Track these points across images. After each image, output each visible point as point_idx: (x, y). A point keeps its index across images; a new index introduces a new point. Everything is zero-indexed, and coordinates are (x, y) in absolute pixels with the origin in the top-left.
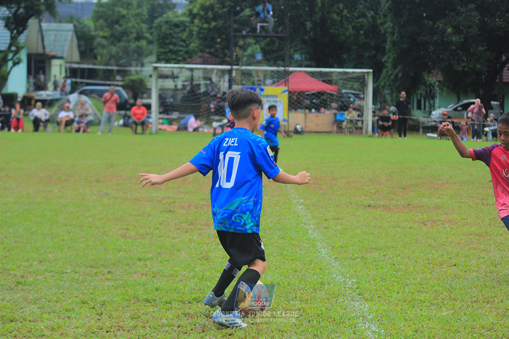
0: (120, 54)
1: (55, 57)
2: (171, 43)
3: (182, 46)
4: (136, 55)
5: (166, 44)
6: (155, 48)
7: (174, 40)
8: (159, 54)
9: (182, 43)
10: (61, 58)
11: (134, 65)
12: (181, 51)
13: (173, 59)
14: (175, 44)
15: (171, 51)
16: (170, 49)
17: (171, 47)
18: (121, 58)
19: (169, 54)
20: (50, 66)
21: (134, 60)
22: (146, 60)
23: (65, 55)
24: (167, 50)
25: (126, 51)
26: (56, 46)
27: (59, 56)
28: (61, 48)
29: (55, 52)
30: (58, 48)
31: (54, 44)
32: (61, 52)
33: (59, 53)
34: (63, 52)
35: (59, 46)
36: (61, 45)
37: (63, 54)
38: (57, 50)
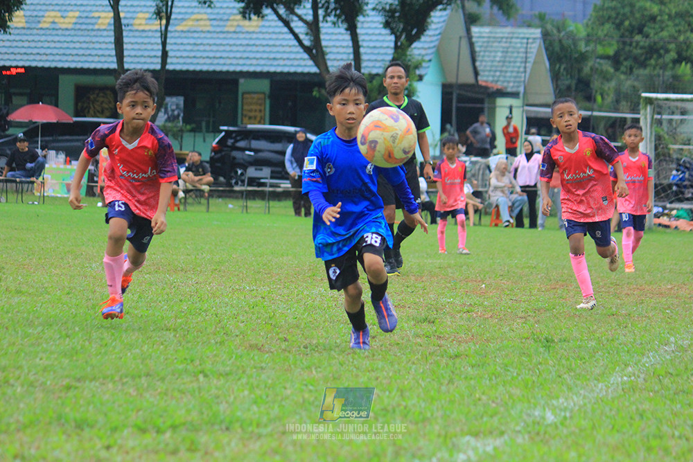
10: (514, 95)
20: (493, 109)
23: (521, 90)
26: (506, 72)
27: (509, 90)
28: (514, 74)
29: (504, 82)
30: (508, 74)
31: (503, 66)
32: (514, 82)
33: (511, 84)
34: (519, 82)
35: (512, 72)
36: (516, 69)
37: (518, 87)
38: (508, 79)
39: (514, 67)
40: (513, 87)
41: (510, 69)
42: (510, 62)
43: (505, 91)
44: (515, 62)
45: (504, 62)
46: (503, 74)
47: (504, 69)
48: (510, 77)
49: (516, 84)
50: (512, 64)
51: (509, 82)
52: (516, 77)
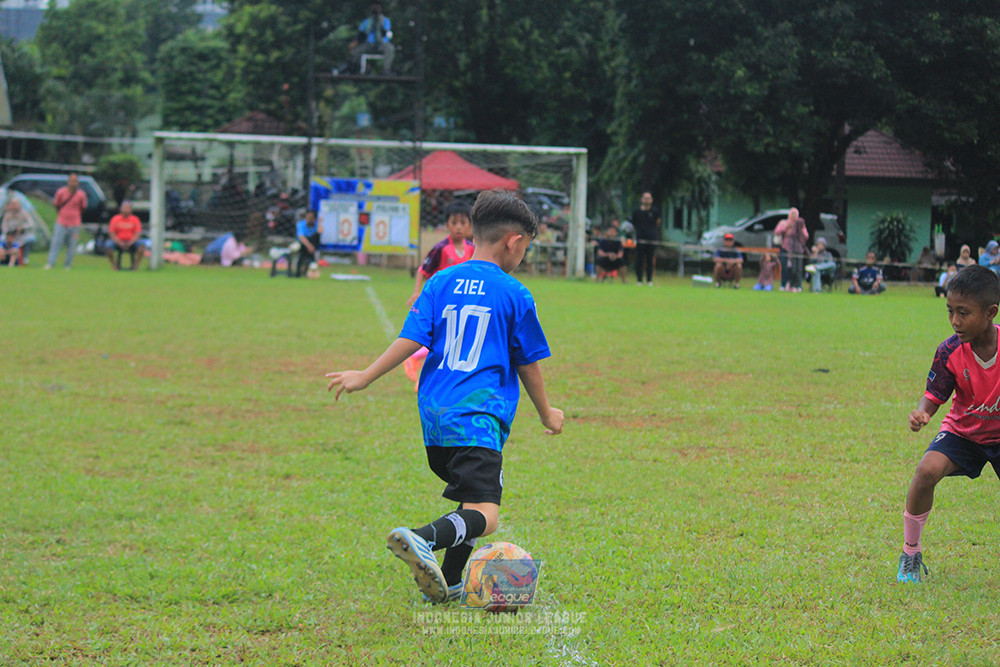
0: (92, 112)
2: (190, 92)
3: (213, 97)
4: (122, 114)
5: (181, 93)
6: (159, 101)
7: (197, 86)
8: (168, 112)
9: (212, 92)
11: (118, 133)
12: (210, 107)
13: (195, 123)
14: (199, 94)
15: (191, 108)
16: (189, 102)
17: (192, 99)
18: (93, 120)
19: (188, 114)
21: (117, 123)
22: (142, 125)
24: (183, 105)
25: (102, 106)
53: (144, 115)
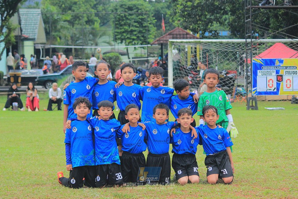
0: (77, 36)
1: (27, 39)
2: (125, 24)
3: (137, 27)
4: (91, 35)
5: (121, 25)
6: (110, 31)
7: (128, 21)
8: (116, 34)
9: (136, 24)
10: (33, 39)
11: (90, 44)
12: (135, 31)
13: (128, 38)
14: (129, 25)
15: (126, 31)
16: (125, 29)
17: (126, 27)
18: (78, 39)
19: (125, 34)
20: (23, 46)
21: (90, 40)
22: (100, 40)
23: (36, 37)
24: (123, 30)
25: (83, 33)
26: (28, 29)
27: (31, 37)
28: (32, 30)
29: (27, 34)
30: (29, 30)
31: (26, 27)
32: (32, 34)
33: (31, 35)
34: (34, 34)
35: (30, 29)
36: (32, 28)
37: (34, 36)
38: (29, 32)
39: (31, 27)
40: (32, 36)
41: (30, 28)
42: (29, 25)
43: (29, 38)
44: (31, 25)
45: (26, 25)
46: (26, 30)
47: (27, 28)
48: (30, 31)
49: (33, 35)
50: (30, 26)
51: (30, 34)
52: (33, 31)
53: (101, 36)
